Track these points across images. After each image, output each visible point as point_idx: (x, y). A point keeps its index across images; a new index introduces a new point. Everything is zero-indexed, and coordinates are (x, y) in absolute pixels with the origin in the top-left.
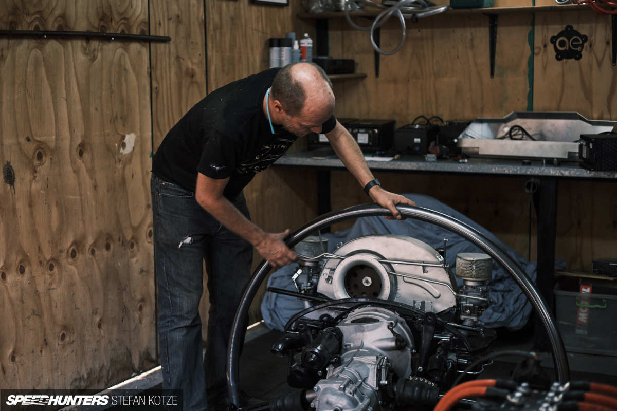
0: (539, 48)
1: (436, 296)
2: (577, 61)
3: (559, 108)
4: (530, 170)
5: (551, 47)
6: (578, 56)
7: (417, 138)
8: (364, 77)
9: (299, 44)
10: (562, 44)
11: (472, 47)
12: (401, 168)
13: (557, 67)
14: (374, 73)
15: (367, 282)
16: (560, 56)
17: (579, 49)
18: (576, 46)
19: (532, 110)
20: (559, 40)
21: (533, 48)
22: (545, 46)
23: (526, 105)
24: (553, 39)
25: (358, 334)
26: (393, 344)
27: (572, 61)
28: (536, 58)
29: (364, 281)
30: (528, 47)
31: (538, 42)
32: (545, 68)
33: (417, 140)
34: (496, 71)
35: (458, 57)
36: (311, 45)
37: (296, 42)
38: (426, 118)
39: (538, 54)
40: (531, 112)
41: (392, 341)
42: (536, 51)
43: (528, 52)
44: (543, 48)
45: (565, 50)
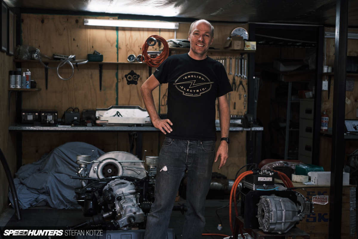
0: (120, 79)
1: (139, 173)
2: (136, 85)
3: (129, 105)
4: (133, 128)
5: (125, 79)
6: (136, 83)
7: (76, 117)
8: (40, 90)
9: (25, 74)
10: (130, 78)
11: (92, 78)
12: (77, 129)
13: (127, 87)
14: (45, 88)
15: (110, 171)
16: (129, 83)
17: (136, 80)
18: (135, 79)
19: (118, 105)
20: (128, 77)
21: (118, 79)
22: (123, 79)
23: (115, 103)
24: (126, 76)
25: (120, 189)
26: (134, 191)
27: (134, 85)
28: (119, 83)
29: (108, 171)
30: (116, 79)
31: (120, 76)
32: (123, 88)
33: (76, 118)
34: (102, 88)
35: (85, 82)
36: (30, 75)
37: (24, 73)
38: (72, 109)
39: (120, 82)
40: (117, 106)
41: (134, 190)
42: (119, 80)
43: (116, 81)
44: (122, 80)
45: (131, 80)
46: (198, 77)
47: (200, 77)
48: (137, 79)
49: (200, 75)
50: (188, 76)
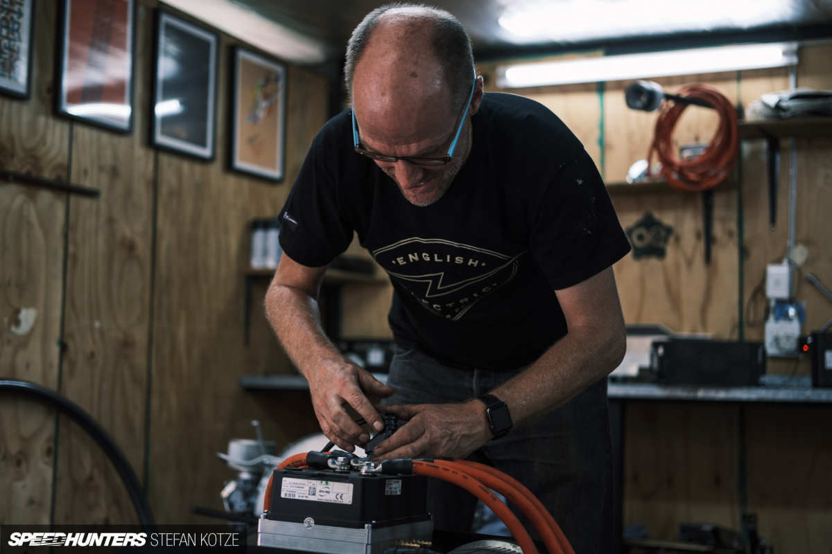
2: (661, 262)
3: (638, 323)
6: (660, 253)
10: (641, 237)
16: (637, 255)
17: (662, 244)
18: (658, 240)
20: (635, 234)
27: (654, 260)
45: (645, 246)
46: (453, 259)
47: (459, 260)
48: (666, 240)
49: (455, 252)
50: (410, 256)
